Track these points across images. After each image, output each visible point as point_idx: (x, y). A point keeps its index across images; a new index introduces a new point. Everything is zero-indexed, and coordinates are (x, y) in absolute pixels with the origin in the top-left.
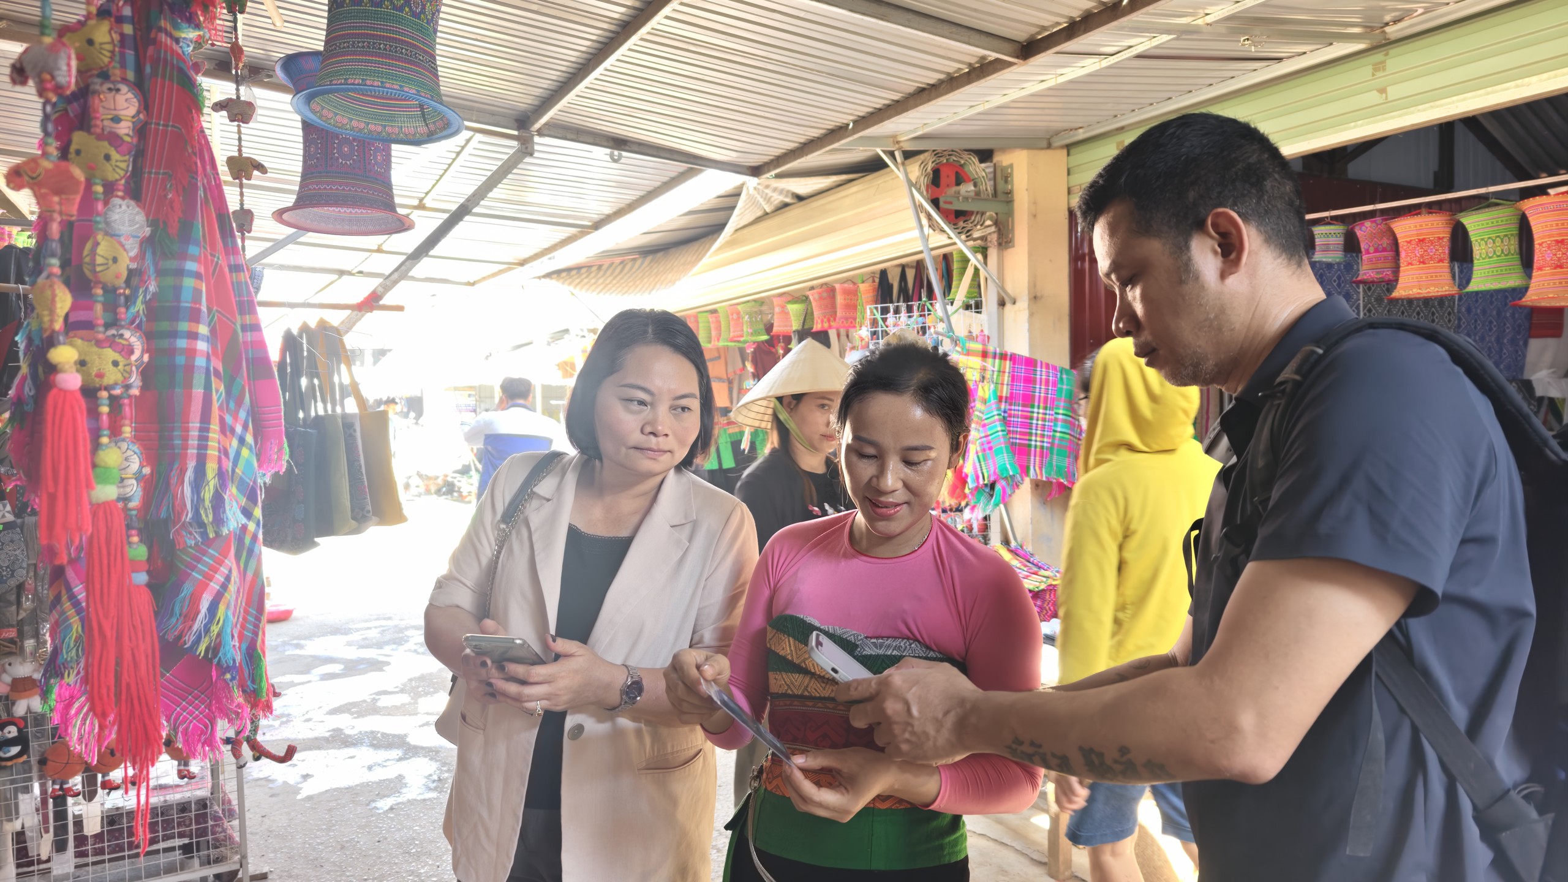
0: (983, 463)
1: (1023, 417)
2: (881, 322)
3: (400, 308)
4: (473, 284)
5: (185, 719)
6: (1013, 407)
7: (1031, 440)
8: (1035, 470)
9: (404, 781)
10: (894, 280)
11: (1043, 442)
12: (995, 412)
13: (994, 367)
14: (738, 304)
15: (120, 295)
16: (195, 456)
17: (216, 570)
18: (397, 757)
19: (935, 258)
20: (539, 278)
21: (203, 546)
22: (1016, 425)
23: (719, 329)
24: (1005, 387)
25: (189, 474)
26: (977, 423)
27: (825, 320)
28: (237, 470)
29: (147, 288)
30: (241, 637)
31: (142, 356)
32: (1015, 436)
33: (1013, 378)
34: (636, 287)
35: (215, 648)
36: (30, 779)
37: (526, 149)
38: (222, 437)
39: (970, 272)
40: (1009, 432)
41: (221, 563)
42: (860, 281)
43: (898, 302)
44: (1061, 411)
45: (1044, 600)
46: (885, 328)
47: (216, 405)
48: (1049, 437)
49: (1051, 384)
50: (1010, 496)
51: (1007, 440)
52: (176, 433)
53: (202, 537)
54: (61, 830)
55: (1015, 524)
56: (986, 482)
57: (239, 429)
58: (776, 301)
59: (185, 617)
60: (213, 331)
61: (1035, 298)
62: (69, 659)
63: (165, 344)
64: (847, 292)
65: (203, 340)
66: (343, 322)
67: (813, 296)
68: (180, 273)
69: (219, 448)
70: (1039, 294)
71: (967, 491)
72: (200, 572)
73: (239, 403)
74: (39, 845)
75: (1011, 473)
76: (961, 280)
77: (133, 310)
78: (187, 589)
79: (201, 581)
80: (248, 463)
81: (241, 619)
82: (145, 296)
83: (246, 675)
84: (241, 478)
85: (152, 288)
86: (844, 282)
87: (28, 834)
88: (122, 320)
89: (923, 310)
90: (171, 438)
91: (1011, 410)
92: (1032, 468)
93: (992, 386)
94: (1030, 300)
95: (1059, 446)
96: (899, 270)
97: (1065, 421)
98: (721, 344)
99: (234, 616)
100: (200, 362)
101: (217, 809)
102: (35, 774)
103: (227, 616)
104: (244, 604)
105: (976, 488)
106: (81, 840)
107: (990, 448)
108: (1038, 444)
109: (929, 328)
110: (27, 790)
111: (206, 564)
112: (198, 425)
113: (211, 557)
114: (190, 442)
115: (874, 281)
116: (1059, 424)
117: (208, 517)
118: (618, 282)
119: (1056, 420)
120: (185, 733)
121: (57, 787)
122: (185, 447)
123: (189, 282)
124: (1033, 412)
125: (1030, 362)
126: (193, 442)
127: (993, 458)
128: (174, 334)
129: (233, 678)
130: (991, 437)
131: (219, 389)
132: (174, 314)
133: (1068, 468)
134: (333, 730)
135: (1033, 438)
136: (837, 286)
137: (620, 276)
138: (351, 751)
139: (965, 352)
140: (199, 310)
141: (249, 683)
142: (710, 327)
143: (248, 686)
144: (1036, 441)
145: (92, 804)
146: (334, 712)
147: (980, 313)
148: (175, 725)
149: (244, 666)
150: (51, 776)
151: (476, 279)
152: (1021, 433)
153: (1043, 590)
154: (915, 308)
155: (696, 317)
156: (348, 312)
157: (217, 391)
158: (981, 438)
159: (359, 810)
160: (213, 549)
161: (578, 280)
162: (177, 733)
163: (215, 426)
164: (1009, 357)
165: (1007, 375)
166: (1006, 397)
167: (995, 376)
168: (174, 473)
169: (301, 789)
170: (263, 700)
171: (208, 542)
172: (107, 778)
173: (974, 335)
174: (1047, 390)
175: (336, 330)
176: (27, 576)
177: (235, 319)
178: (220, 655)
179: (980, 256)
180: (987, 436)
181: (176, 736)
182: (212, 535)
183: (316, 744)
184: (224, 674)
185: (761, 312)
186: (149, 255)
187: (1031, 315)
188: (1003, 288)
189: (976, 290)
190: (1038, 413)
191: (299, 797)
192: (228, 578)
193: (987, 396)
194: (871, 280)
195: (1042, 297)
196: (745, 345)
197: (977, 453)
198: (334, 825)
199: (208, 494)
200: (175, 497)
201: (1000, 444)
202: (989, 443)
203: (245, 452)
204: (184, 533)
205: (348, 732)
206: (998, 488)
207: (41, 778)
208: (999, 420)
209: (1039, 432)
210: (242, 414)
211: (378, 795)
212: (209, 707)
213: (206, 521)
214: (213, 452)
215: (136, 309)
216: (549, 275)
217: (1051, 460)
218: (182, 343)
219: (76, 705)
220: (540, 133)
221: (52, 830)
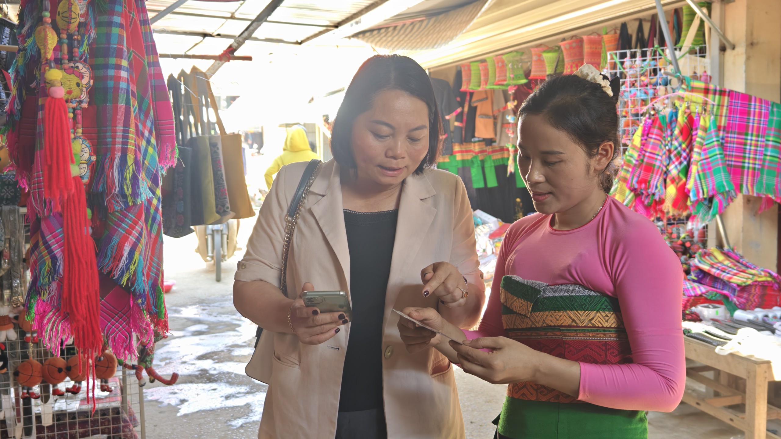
0: (703, 181)
1: (738, 143)
2: (619, 65)
3: (249, 58)
4: (300, 43)
5: (114, 331)
6: (730, 135)
7: (744, 163)
8: (747, 187)
9: (250, 408)
10: (632, 30)
11: (755, 164)
12: (715, 139)
13: (714, 101)
14: (502, 54)
15: (75, 40)
16: (120, 149)
17: (133, 228)
18: (246, 391)
19: (666, 12)
20: (349, 37)
21: (125, 211)
22: (732, 149)
23: (487, 75)
24: (723, 118)
25: (117, 162)
26: (699, 148)
27: (574, 66)
28: (145, 162)
29: (90, 35)
30: (148, 275)
31: (89, 82)
32: (730, 159)
33: (731, 111)
34: (423, 42)
35: (132, 281)
36: (8, 385)
38: (137, 138)
39: (696, 23)
40: (726, 156)
41: (136, 223)
42: (604, 33)
43: (636, 48)
44: (771, 138)
45: (749, 294)
46: (622, 70)
47: (133, 115)
48: (760, 160)
49: (763, 116)
50: (726, 208)
51: (724, 162)
52: (108, 134)
53: (124, 205)
54: (28, 421)
55: (729, 232)
56: (705, 196)
57: (146, 134)
58: (534, 51)
59: (114, 258)
60: (130, 64)
61: (751, 45)
62: (44, 283)
63: (101, 73)
64: (592, 42)
65: (124, 70)
66: (209, 69)
67: (564, 46)
68: (110, 24)
69: (135, 144)
70: (755, 41)
71: (689, 203)
72: (123, 228)
73: (147, 115)
74: (14, 430)
75: (727, 189)
76: (688, 30)
77: (82, 50)
78: (116, 239)
79: (124, 234)
80: (152, 157)
81: (148, 264)
82: (88, 41)
83: (151, 302)
84: (148, 168)
85: (93, 35)
86: (591, 34)
87: (8, 422)
88: (76, 56)
89: (655, 55)
90: (105, 137)
91: (728, 137)
92: (744, 186)
93: (712, 117)
94: (747, 46)
95: (769, 168)
96: (637, 24)
97: (774, 147)
98: (488, 87)
99: (144, 260)
100: (123, 85)
101: (125, 416)
102: (11, 382)
103: (140, 259)
104: (150, 254)
105: (697, 202)
106: (40, 429)
107: (710, 169)
108: (751, 166)
109: (660, 70)
110: (7, 392)
111: (127, 223)
112: (122, 128)
113: (130, 219)
114: (117, 140)
115: (615, 33)
116: (770, 149)
117: (128, 191)
118: (409, 39)
119: (767, 146)
120: (114, 340)
121: (25, 391)
122: (114, 143)
123: (115, 31)
124: (747, 139)
125: (746, 98)
126: (119, 140)
127: (712, 176)
128: (106, 66)
129: (143, 303)
130: (710, 160)
131: (134, 105)
132: (106, 53)
133: (777, 186)
134: (202, 370)
135: (747, 161)
136: (585, 38)
137: (411, 34)
138: (214, 385)
139: (690, 89)
140: (122, 49)
141: (153, 307)
142: (480, 74)
143: (152, 310)
144: (749, 163)
145: (47, 405)
146: (201, 358)
147: (704, 57)
148: (107, 335)
149: (150, 295)
150: (21, 384)
151: (303, 39)
152: (736, 157)
153: (749, 286)
154: (648, 53)
155: (469, 66)
156: (212, 61)
157: (133, 106)
158: (702, 160)
159: (220, 425)
160: (131, 214)
161: (378, 39)
162: (108, 340)
163: (132, 129)
164: (727, 93)
165: (725, 108)
166: (724, 127)
167: (715, 109)
168: (107, 161)
169: (180, 409)
170: (163, 320)
171: (128, 208)
172: (56, 388)
173: (698, 75)
174: (759, 121)
175: (204, 75)
176: (5, 247)
177: (144, 57)
178: (135, 285)
179: (705, 10)
180: (707, 159)
181: (108, 342)
182: (131, 204)
183: (191, 379)
184: (137, 299)
185: (521, 61)
186: (90, 13)
187: (748, 58)
188: (724, 36)
189: (702, 39)
190: (751, 140)
191: (178, 415)
192: (141, 234)
193: (708, 125)
194: (613, 32)
195: (757, 43)
196: (508, 88)
197: (698, 172)
198: (203, 435)
199: (128, 175)
200: (108, 177)
201: (718, 165)
202: (708, 164)
203: (150, 150)
204: (114, 202)
205: (212, 372)
206: (716, 201)
207: (15, 385)
208: (718, 145)
209: (752, 156)
210: (149, 124)
211: (232, 416)
212: (128, 323)
213: (127, 194)
214: (131, 147)
215: (83, 49)
216: (356, 35)
217: (762, 179)
218: (111, 72)
219: (47, 317)
221: (22, 420)
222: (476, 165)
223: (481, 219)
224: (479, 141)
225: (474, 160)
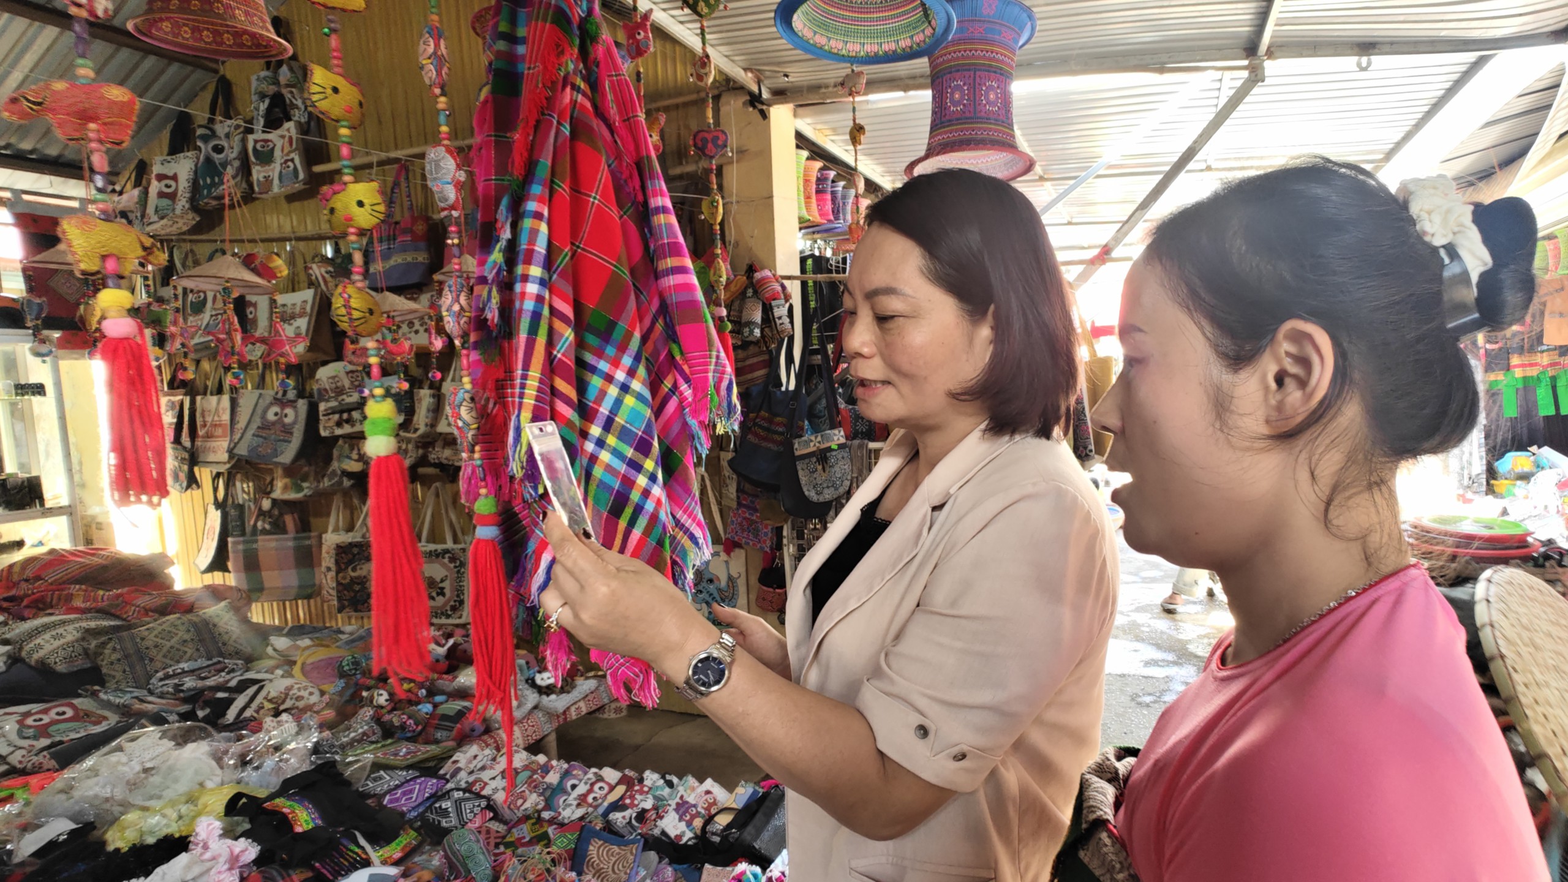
16: (517, 404)
28: (617, 419)
37: (1256, 76)
57: (620, 376)
66: (1077, 277)
73: (623, 349)
80: (634, 411)
82: (501, 244)
84: (623, 427)
85: (507, 235)
140: (532, 252)
156: (1083, 267)
163: (534, 373)
203: (629, 400)
210: (627, 361)
214: (528, 401)
218: (518, 287)
220: (1270, 54)
222: (1543, 384)
223: (1548, 460)
224: (1548, 350)
225: (1542, 377)
